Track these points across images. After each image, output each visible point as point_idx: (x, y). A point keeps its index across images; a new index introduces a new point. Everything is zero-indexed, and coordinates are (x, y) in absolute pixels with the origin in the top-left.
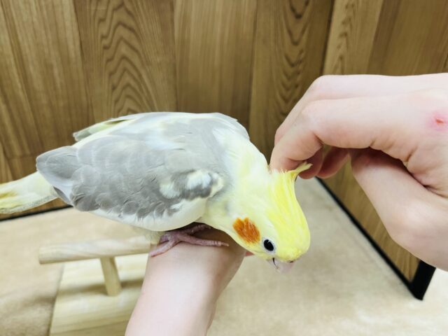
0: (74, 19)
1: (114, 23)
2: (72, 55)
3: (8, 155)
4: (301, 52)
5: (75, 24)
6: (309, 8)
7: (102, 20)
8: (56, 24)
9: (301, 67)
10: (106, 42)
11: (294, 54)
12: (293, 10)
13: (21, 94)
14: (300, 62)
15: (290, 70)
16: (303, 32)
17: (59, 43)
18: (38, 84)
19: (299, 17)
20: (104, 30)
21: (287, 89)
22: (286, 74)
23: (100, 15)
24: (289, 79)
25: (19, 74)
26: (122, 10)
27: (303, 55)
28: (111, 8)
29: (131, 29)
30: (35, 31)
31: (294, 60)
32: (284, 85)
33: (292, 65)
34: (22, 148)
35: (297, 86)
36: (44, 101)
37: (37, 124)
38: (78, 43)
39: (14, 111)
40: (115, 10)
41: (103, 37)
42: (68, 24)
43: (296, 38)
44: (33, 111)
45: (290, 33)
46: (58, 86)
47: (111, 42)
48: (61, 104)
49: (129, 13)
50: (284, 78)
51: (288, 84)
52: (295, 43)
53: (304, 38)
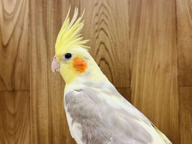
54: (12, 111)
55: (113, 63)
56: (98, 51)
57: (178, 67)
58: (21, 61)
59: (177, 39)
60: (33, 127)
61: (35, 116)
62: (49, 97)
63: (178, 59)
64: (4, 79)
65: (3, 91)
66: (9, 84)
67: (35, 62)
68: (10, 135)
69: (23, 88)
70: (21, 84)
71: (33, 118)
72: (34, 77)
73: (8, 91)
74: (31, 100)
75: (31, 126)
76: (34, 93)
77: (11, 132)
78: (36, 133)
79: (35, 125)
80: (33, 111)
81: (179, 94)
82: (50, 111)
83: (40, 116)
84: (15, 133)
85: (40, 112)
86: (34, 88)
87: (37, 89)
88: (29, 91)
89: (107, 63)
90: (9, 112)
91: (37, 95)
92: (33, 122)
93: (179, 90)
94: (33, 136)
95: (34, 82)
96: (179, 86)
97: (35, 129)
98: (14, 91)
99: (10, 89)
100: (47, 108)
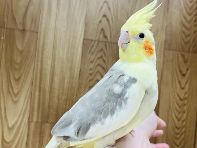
0: (80, 59)
1: (97, 64)
2: (75, 75)
3: (30, 120)
4: (186, 93)
5: (80, 62)
6: (189, 72)
7: (92, 62)
8: (72, 60)
9: (186, 102)
10: (91, 72)
11: (182, 94)
12: (181, 72)
13: (47, 89)
14: (185, 99)
15: (181, 103)
16: (186, 83)
17: (71, 69)
18: (56, 85)
19: (184, 75)
20: (91, 66)
21: (179, 113)
22: (178, 104)
23: (92, 60)
24: (180, 107)
25: (50, 79)
26: (101, 59)
27: (186, 96)
28: (97, 57)
29: (103, 68)
30: (63, 61)
31: (182, 97)
32: (177, 110)
33: (181, 100)
34: (38, 118)
35: (184, 112)
36: (56, 95)
37: (49, 106)
38: (79, 70)
39: (41, 97)
40: (98, 58)
41: (91, 69)
42: (77, 61)
43: (183, 86)
44: (50, 99)
45: (179, 83)
46: (65, 88)
47: (93, 72)
48: (64, 97)
49: (104, 61)
50: (177, 107)
51: (179, 110)
52: (183, 89)
53: (187, 86)
54: (20, 48)
55: (112, 21)
56: (102, 8)
57: (166, 34)
58: (34, 5)
59: (168, 10)
60: (37, 65)
61: (40, 55)
62: (55, 41)
63: (167, 26)
64: (16, 19)
65: (14, 29)
66: (20, 23)
67: (46, 8)
68: (16, 69)
69: (33, 29)
70: (31, 26)
71: (38, 57)
72: (44, 21)
73: (18, 29)
74: (38, 41)
75: (36, 64)
76: (42, 35)
77: (17, 67)
78: (39, 71)
79: (39, 63)
80: (38, 51)
81: (164, 56)
82: (54, 53)
83: (45, 56)
84: (20, 68)
85: (45, 52)
86: (43, 31)
87: (45, 32)
88: (37, 32)
89: (108, 20)
90: (18, 49)
91: (45, 37)
92: (38, 61)
93: (164, 52)
94: (37, 73)
95: (43, 26)
96: (165, 49)
97: (39, 67)
98: (24, 31)
99: (20, 28)
100: (52, 50)
